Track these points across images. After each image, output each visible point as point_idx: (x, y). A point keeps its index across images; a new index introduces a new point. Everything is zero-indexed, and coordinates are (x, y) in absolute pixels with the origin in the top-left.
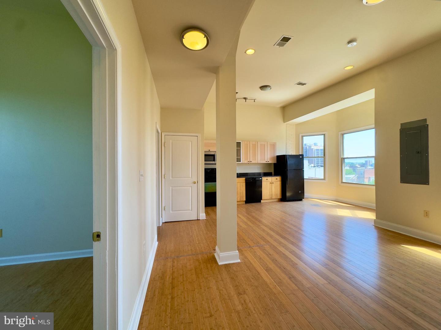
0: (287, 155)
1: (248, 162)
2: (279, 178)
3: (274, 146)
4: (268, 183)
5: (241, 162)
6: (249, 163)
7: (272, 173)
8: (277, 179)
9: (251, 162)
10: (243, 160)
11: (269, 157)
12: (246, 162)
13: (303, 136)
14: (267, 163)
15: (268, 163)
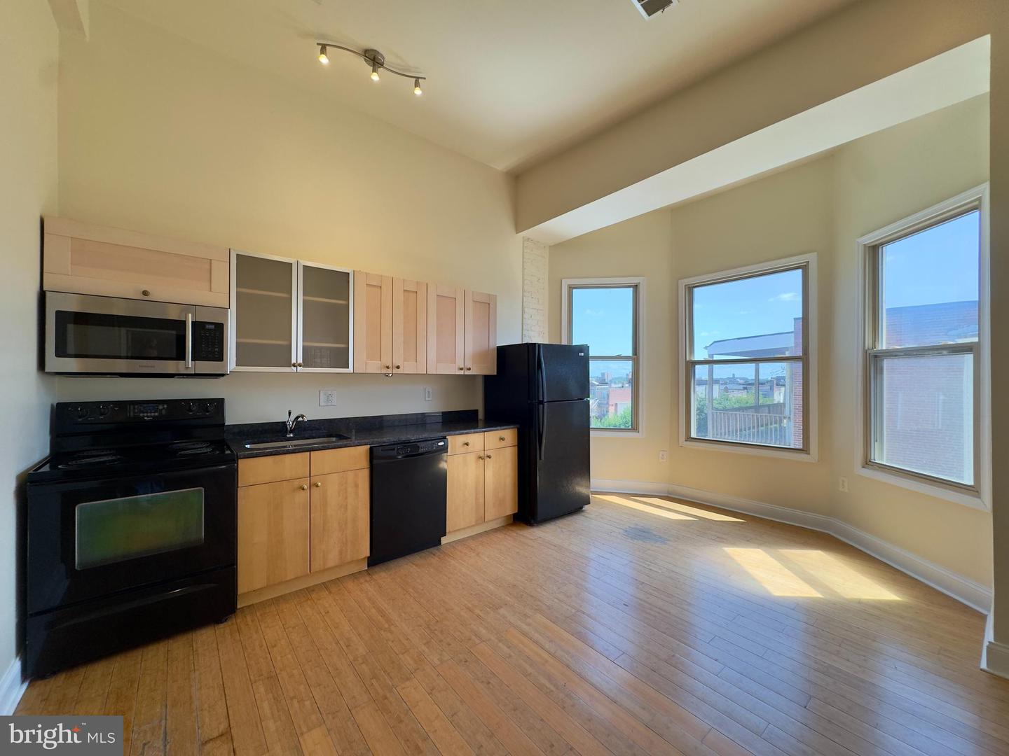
0: (539, 345)
1: (385, 371)
2: (508, 435)
3: (487, 308)
4: (471, 459)
5: (350, 370)
6: (391, 376)
7: (476, 412)
8: (502, 439)
9: (395, 371)
10: (358, 360)
11: (470, 349)
12: (374, 367)
13: (571, 288)
14: (461, 373)
15: (467, 373)
